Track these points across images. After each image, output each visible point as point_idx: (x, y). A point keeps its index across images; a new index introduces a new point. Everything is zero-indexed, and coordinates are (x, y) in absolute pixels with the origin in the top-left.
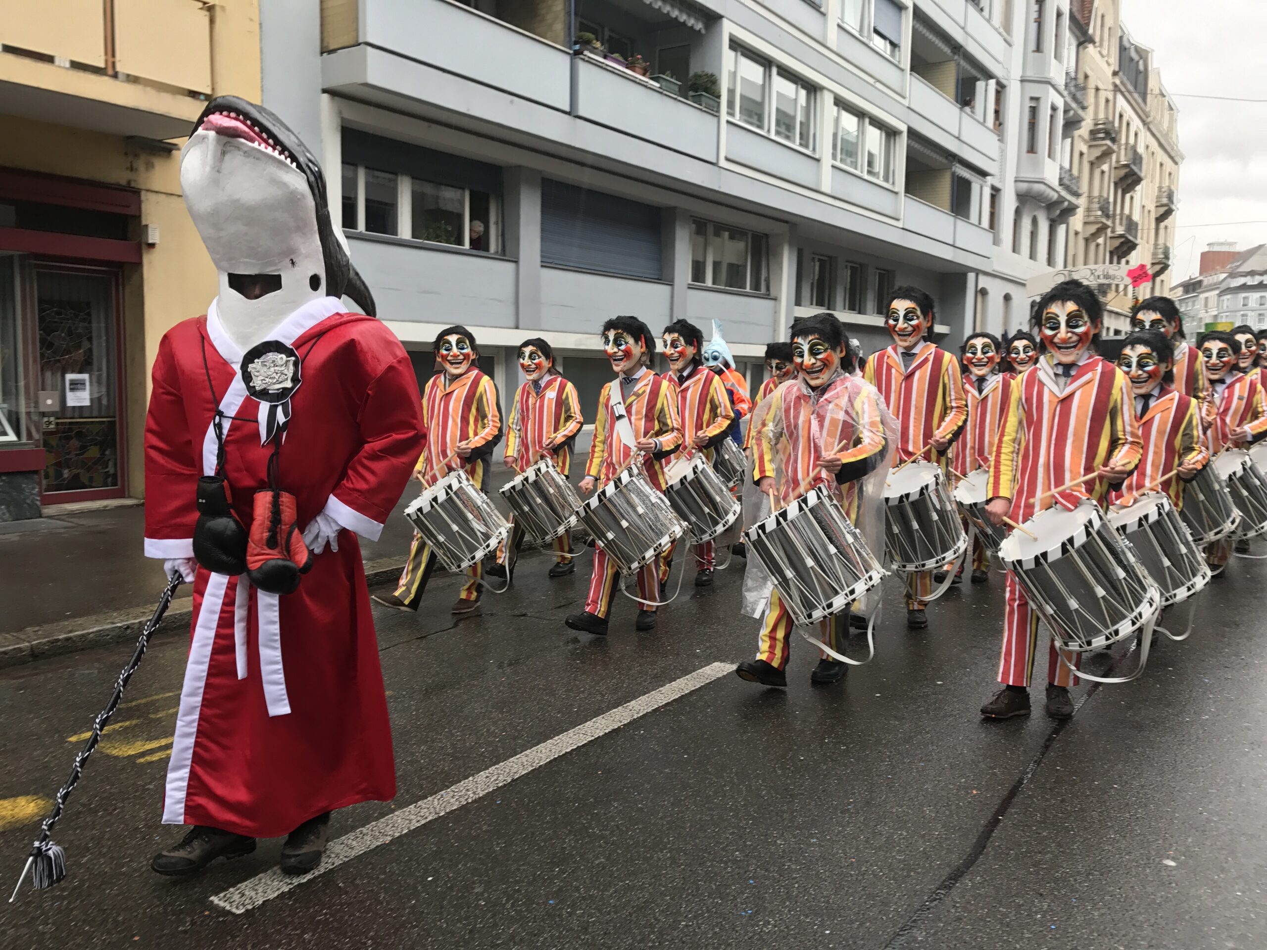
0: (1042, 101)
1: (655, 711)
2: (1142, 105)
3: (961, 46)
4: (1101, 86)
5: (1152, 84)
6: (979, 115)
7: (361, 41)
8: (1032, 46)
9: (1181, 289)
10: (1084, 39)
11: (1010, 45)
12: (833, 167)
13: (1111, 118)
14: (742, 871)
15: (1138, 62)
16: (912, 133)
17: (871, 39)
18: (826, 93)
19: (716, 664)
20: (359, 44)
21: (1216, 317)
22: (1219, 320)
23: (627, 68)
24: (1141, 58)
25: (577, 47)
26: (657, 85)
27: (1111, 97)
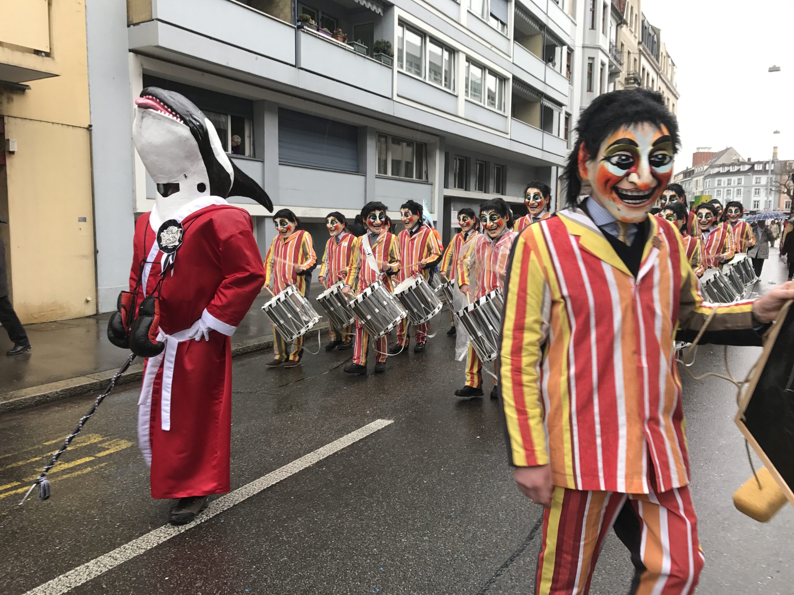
0: (596, 59)
1: (334, 454)
2: (656, 63)
3: (545, 25)
4: (631, 51)
5: (662, 50)
6: (557, 68)
7: (153, 18)
8: (589, 25)
9: (682, 175)
10: (620, 21)
11: (576, 25)
12: (466, 100)
13: (638, 71)
14: (376, 562)
15: (653, 37)
16: (515, 79)
17: (488, 20)
18: (461, 53)
19: (379, 420)
20: (153, 20)
21: (702, 192)
22: (704, 194)
23: (332, 37)
24: (655, 33)
25: (300, 23)
26: (353, 48)
27: (637, 58)
